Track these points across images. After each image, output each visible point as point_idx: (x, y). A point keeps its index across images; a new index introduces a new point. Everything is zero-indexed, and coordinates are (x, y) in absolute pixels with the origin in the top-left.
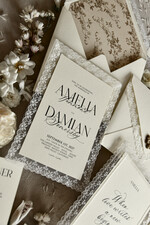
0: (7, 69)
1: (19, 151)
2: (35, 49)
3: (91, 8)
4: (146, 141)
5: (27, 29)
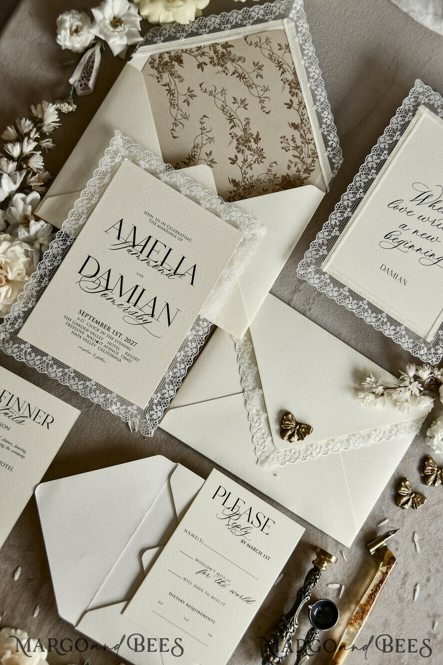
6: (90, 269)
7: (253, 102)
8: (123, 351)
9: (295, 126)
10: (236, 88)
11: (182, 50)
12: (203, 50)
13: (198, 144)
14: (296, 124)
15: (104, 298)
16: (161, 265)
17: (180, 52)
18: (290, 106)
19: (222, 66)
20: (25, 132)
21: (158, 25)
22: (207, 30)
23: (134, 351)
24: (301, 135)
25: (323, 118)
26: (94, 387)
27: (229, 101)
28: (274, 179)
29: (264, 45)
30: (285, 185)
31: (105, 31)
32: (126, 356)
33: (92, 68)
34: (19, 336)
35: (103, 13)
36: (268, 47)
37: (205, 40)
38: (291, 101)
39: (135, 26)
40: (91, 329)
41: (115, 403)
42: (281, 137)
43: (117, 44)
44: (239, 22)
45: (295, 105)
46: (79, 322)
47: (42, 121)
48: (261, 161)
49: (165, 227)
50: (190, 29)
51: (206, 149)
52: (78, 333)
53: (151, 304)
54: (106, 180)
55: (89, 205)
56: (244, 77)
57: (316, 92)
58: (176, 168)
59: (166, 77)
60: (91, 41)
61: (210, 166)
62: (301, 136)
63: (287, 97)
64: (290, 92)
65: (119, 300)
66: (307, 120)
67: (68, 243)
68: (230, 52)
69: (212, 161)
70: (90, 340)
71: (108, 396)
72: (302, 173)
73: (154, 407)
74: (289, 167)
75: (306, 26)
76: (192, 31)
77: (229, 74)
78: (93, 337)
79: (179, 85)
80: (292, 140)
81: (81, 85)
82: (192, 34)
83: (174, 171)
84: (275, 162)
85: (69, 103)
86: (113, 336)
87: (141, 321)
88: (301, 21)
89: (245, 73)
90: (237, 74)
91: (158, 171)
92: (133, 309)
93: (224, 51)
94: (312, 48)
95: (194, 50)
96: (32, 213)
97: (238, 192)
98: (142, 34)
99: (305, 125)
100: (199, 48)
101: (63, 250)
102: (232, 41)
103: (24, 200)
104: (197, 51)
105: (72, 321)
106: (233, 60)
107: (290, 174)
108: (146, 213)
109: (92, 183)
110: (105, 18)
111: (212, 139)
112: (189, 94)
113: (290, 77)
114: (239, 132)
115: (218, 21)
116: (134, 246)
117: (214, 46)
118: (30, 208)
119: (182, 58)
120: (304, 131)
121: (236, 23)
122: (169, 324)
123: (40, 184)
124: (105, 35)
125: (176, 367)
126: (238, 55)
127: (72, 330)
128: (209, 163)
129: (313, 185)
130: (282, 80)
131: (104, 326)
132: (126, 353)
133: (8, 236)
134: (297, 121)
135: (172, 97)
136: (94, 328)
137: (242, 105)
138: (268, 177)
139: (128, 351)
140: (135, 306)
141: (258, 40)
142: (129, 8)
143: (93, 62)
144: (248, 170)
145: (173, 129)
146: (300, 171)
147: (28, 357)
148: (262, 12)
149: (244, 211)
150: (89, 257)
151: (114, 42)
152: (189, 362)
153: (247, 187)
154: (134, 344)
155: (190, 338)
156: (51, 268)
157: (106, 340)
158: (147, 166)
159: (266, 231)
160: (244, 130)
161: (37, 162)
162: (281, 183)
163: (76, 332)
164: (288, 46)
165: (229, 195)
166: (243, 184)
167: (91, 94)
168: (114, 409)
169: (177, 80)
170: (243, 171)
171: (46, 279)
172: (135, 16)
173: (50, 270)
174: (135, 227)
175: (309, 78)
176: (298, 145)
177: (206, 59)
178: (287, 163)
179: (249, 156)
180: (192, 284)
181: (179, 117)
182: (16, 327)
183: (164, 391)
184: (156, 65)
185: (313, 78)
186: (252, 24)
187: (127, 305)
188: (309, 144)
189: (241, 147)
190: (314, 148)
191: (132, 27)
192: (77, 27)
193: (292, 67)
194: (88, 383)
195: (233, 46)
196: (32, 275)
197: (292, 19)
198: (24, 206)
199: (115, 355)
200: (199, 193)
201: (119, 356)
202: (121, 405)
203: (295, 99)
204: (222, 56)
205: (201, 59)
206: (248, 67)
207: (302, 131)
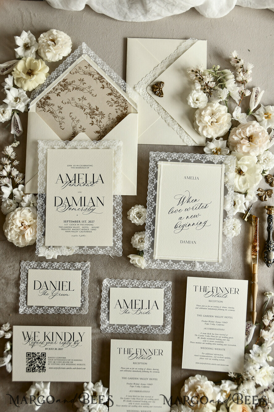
3: (58, 95)
6: (59, 202)
7: (87, 96)
8: (90, 227)
9: (110, 94)
10: (77, 94)
11: (48, 93)
12: (56, 88)
13: (74, 126)
15: (71, 210)
16: (86, 183)
17: (47, 95)
18: (103, 88)
19: (67, 89)
20: (5, 163)
21: (34, 90)
22: (53, 79)
23: (95, 225)
24: (115, 96)
25: (120, 84)
26: (87, 249)
27: (77, 101)
28: (113, 121)
29: (79, 71)
30: (119, 120)
31: (13, 105)
32: (92, 228)
33: (17, 122)
34: (46, 245)
35: (8, 100)
36: (81, 70)
37: (55, 84)
38: (103, 85)
39: (24, 96)
41: (100, 250)
42: (107, 102)
43: (21, 107)
44: (64, 68)
45: (105, 86)
46: (66, 226)
47: (8, 155)
48: (104, 117)
49: (79, 166)
50: (46, 83)
51: (78, 126)
52: (68, 230)
53: (91, 201)
54: (45, 163)
55: (44, 177)
56: (78, 88)
57: (111, 75)
58: (70, 141)
59: (47, 108)
60: (11, 113)
61: (83, 132)
63: (100, 85)
64: (100, 82)
65: (77, 208)
66: (114, 88)
67: (44, 197)
68: (67, 82)
69: (83, 129)
70: (75, 231)
71: (95, 249)
72: (123, 111)
73: (116, 243)
74: (117, 112)
75: (92, 52)
76: (48, 84)
77: (71, 91)
78: (75, 228)
79: (53, 107)
80: (112, 100)
81: (17, 132)
82: (48, 85)
83: (70, 142)
84: (110, 114)
85: (15, 142)
86: (83, 223)
87: (91, 211)
88: (89, 52)
89: (78, 86)
90: (74, 89)
91: (64, 146)
92: (85, 208)
93: (65, 83)
94: (100, 60)
95: (52, 90)
96: (24, 193)
97: (101, 135)
98: (29, 97)
99: (114, 91)
100: (54, 88)
101: (43, 201)
102: (65, 77)
103: (18, 190)
105: (63, 227)
106: (70, 84)
107: (119, 115)
108: (68, 166)
109: (41, 167)
110: (10, 101)
111: (79, 120)
112: (59, 108)
113: (97, 76)
114: (88, 111)
115: (56, 73)
116: (71, 182)
117: (59, 84)
118: (22, 192)
119: (49, 96)
120: (115, 94)
121: (63, 69)
122: (103, 205)
123: (21, 180)
124: (14, 107)
125: (116, 221)
126: (71, 81)
127: (64, 231)
128: (82, 131)
129: (131, 113)
130: (94, 79)
131: (77, 221)
132: (92, 227)
133: (19, 208)
134: (110, 91)
135: (53, 114)
136: (73, 225)
137: (84, 99)
138: (110, 122)
139: (93, 226)
140: (85, 206)
141: (76, 70)
142: (18, 91)
143: (17, 120)
144: (100, 123)
145: (61, 126)
146: (122, 111)
147: (55, 252)
148: (71, 59)
149: (108, 140)
150: (55, 197)
151: (19, 107)
152: (120, 216)
153: (104, 131)
154: (93, 222)
155: (115, 206)
156: (43, 211)
157: (81, 227)
158: (58, 147)
159: (122, 142)
160: (90, 109)
161: (15, 172)
162: (117, 121)
163: (67, 231)
164: (89, 65)
165: (98, 138)
166: (101, 130)
167: (23, 133)
168: (101, 252)
169: (52, 106)
170: (98, 125)
171: (44, 216)
172: (22, 92)
173: (43, 212)
174: (67, 174)
175: (105, 71)
176: (116, 101)
177: (59, 91)
178: (115, 111)
179: (97, 118)
180: (103, 183)
181: (60, 120)
182: (43, 242)
183: (116, 234)
184: (40, 106)
185: (107, 71)
186: (70, 66)
187: (81, 208)
188: (120, 97)
189: (92, 116)
190: (123, 98)
191: (23, 97)
192: (3, 111)
193: (96, 72)
194: (84, 248)
195: (67, 79)
196: (37, 218)
197: (85, 54)
198: (19, 192)
199: (88, 231)
200: (85, 144)
201: (90, 230)
202: (103, 249)
203: (104, 84)
204: (65, 85)
205: (57, 92)
206: (77, 83)
207: (114, 94)
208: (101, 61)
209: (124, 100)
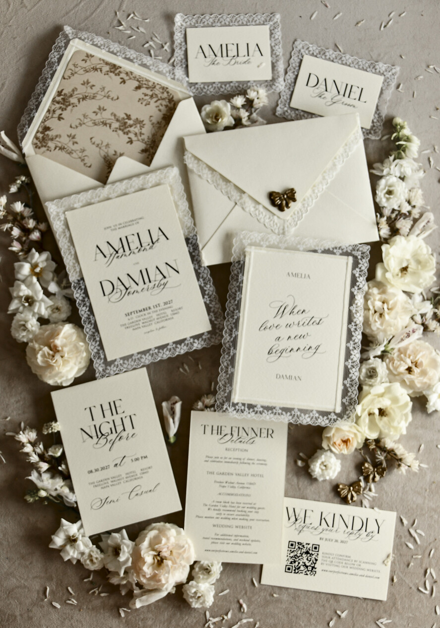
0: (23, 287)
1: (105, 358)
2: (35, 236)
3: (59, 118)
4: (273, 203)
5: (9, 225)
6: (108, 288)
7: (105, 103)
8: (169, 312)
9: (138, 88)
10: (88, 107)
11: (42, 122)
12: (52, 109)
13: (105, 155)
14: (137, 85)
16: (142, 247)
17: (42, 124)
18: (124, 82)
19: (69, 105)
23: (175, 305)
25: (146, 63)
26: (174, 346)
27: (93, 116)
28: (160, 125)
29: (77, 70)
30: (168, 120)
34: (109, 359)
36: (79, 68)
38: (121, 78)
40: (141, 318)
41: (194, 342)
42: (139, 101)
45: (126, 78)
46: (131, 321)
48: (143, 125)
52: (137, 327)
53: (158, 272)
56: (86, 97)
57: (127, 57)
59: (51, 144)
62: (147, 88)
63: (118, 80)
64: (116, 75)
65: (139, 288)
66: (140, 77)
67: (83, 287)
68: (65, 94)
69: (121, 154)
70: (147, 324)
71: (186, 342)
72: (169, 105)
73: (215, 322)
74: (160, 110)
75: (84, 33)
77: (77, 104)
78: (146, 320)
79: (61, 140)
80: (145, 96)
84: (151, 117)
86: (156, 309)
87: (162, 287)
88: (79, 34)
89: (85, 94)
90: (81, 100)
92: (151, 285)
93: (62, 97)
94: (100, 39)
95: (48, 115)
99: (142, 81)
100: (49, 111)
101: (84, 293)
102: (59, 88)
104: (49, 114)
105: (127, 324)
106: (71, 96)
107: (165, 113)
111: (108, 144)
112: (71, 138)
113: (106, 68)
114: (116, 125)
116: (117, 252)
117: (54, 101)
119: (47, 126)
120: (145, 84)
121: (51, 74)
122: (178, 272)
126: (70, 90)
127: (131, 329)
130: (105, 75)
131: (145, 309)
132: (172, 311)
134: (136, 84)
135: (65, 150)
136: (142, 315)
137: (102, 111)
138: (156, 128)
139: (172, 309)
140: (150, 282)
141: (71, 71)
144: (143, 136)
145: (85, 164)
146: (167, 105)
147: (125, 366)
150: (101, 282)
153: (152, 146)
154: (171, 302)
157: (154, 316)
160: (117, 121)
162: (166, 123)
163: (135, 327)
164: (88, 55)
166: (148, 146)
168: (197, 345)
169: (57, 139)
170: (141, 140)
171: (91, 317)
174: (108, 242)
175: (116, 54)
176: (151, 94)
177: (59, 112)
178: (156, 109)
179: (135, 130)
180: (168, 239)
181: (80, 154)
182: (102, 357)
183: (212, 310)
184: (39, 145)
187: (146, 286)
188: (155, 87)
189: (126, 130)
190: (160, 86)
193: (103, 62)
194: (168, 347)
195: (63, 90)
197: (74, 38)
199: (167, 318)
201: (170, 316)
202: (198, 340)
203: (123, 75)
204: (63, 100)
205: (56, 115)
206: (82, 90)
207: (144, 86)
208: (102, 40)
209: (163, 88)
